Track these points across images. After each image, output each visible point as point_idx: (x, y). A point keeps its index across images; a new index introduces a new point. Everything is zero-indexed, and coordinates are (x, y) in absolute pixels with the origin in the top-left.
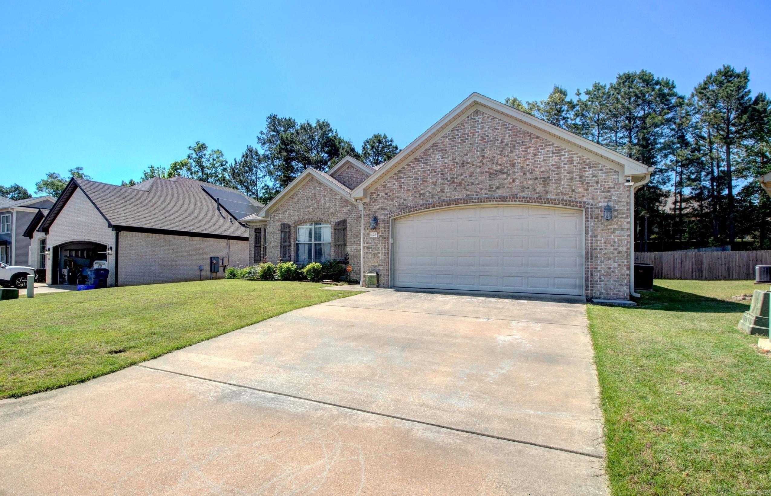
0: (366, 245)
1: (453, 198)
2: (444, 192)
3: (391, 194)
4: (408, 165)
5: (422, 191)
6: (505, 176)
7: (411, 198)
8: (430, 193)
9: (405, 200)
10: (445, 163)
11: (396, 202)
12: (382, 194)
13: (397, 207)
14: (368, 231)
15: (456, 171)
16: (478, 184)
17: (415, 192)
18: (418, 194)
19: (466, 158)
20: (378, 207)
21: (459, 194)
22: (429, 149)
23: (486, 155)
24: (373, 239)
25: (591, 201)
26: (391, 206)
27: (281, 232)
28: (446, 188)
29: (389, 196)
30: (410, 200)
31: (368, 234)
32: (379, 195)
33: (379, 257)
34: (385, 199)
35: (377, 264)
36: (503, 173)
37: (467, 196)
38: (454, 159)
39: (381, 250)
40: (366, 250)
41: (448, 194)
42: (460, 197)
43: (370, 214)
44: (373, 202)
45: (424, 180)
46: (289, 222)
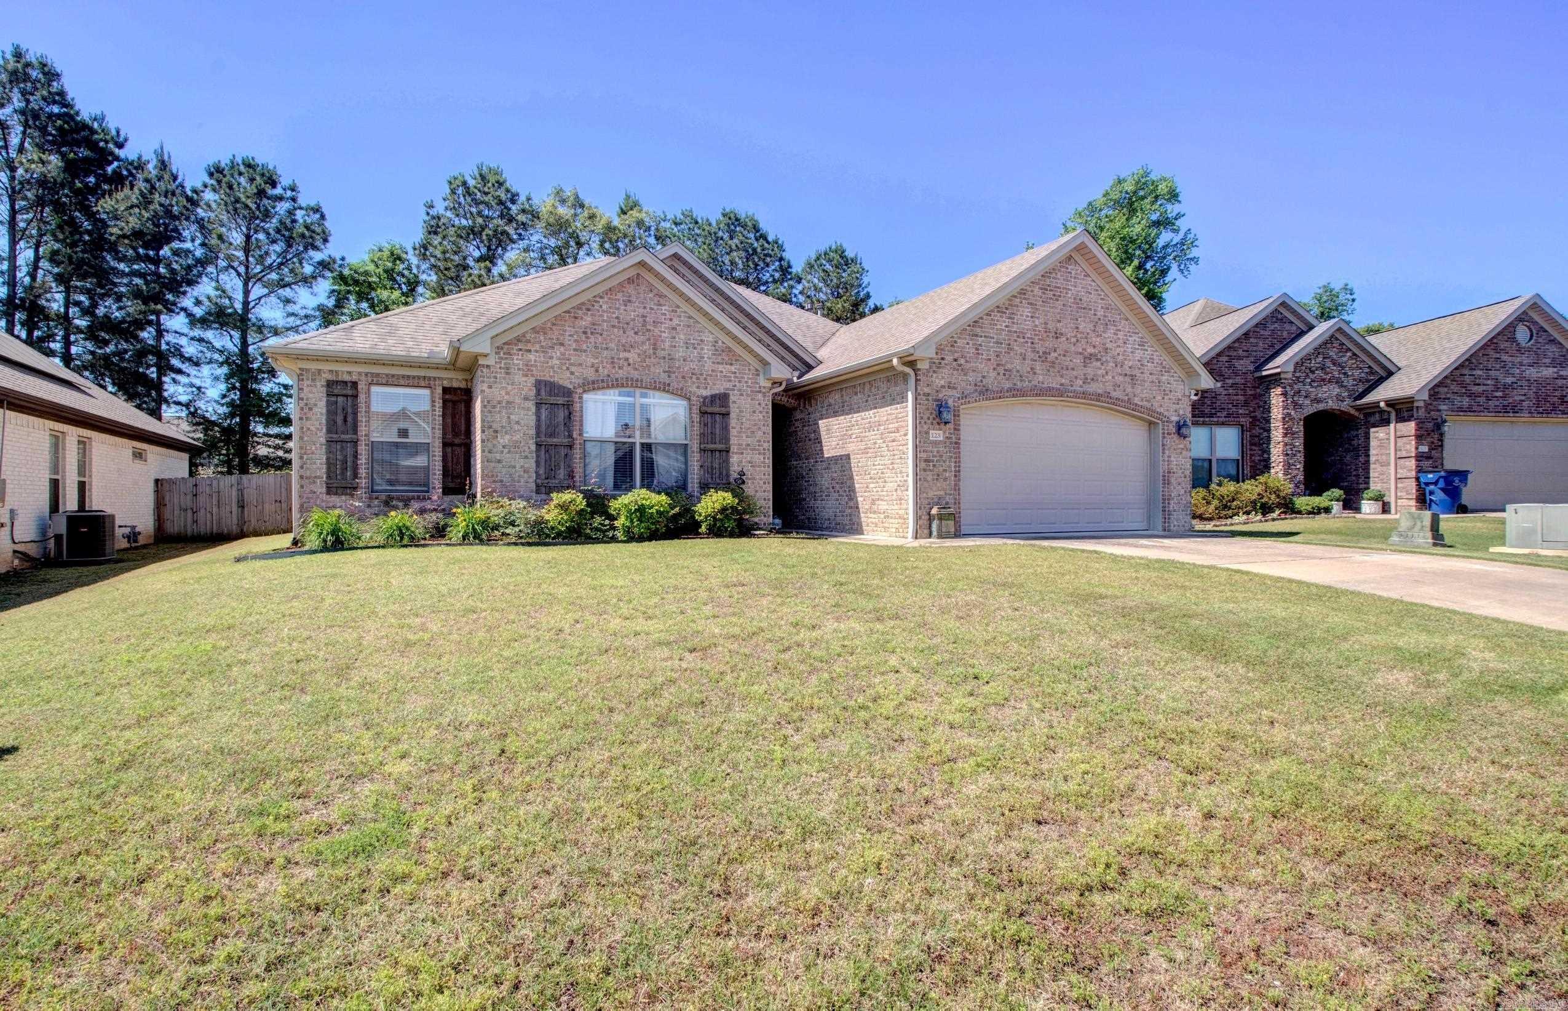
0: (924, 455)
1: (1045, 385)
2: (1035, 373)
3: (962, 361)
4: (987, 315)
5: (1009, 366)
6: (1099, 363)
7: (993, 374)
8: (1018, 371)
9: (984, 377)
10: (1036, 326)
11: (971, 377)
12: (949, 358)
13: (972, 388)
14: (926, 427)
15: (1050, 343)
16: (1073, 369)
17: (998, 365)
18: (1001, 370)
19: (1058, 325)
20: (942, 382)
21: (1054, 382)
22: (1015, 297)
23: (1081, 327)
24: (936, 443)
25: (1166, 413)
26: (963, 384)
27: (538, 405)
28: (1038, 367)
29: (960, 365)
30: (992, 380)
31: (927, 433)
32: (943, 359)
33: (945, 479)
34: (954, 369)
35: (942, 493)
36: (1098, 360)
37: (1062, 385)
38: (1046, 323)
39: (950, 467)
40: (923, 465)
41: (1041, 378)
42: (1054, 385)
43: (928, 394)
44: (934, 372)
45: (1010, 349)
46: (564, 379)
